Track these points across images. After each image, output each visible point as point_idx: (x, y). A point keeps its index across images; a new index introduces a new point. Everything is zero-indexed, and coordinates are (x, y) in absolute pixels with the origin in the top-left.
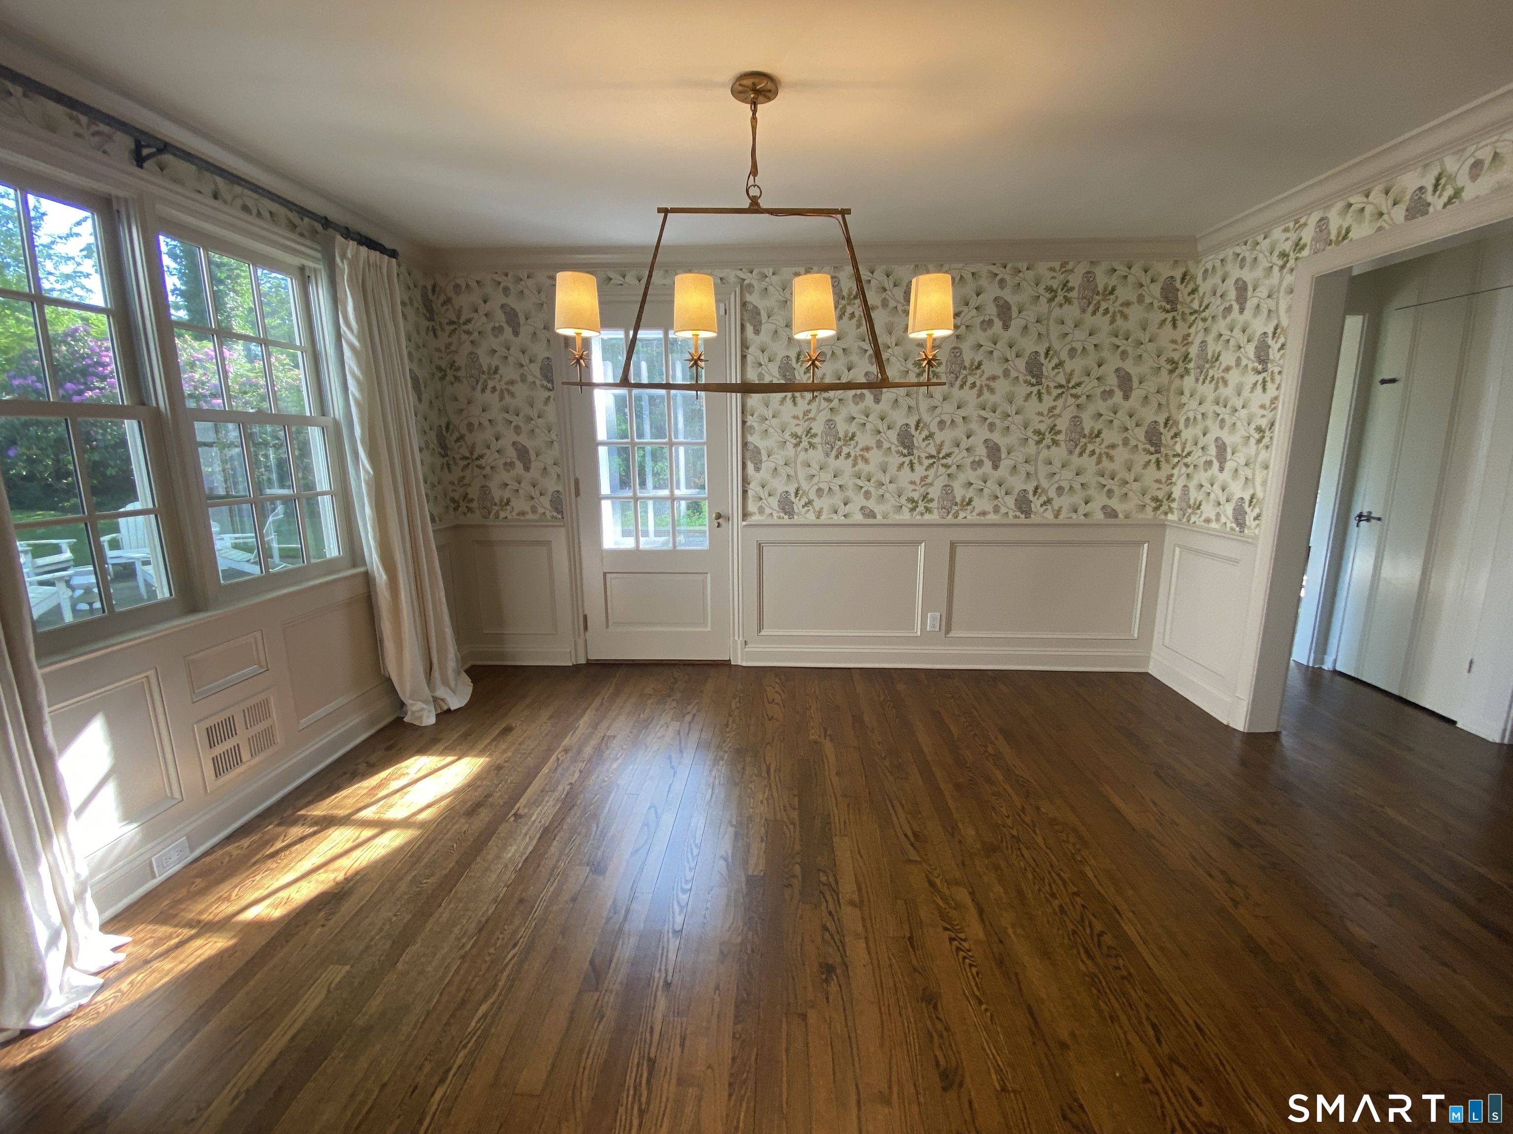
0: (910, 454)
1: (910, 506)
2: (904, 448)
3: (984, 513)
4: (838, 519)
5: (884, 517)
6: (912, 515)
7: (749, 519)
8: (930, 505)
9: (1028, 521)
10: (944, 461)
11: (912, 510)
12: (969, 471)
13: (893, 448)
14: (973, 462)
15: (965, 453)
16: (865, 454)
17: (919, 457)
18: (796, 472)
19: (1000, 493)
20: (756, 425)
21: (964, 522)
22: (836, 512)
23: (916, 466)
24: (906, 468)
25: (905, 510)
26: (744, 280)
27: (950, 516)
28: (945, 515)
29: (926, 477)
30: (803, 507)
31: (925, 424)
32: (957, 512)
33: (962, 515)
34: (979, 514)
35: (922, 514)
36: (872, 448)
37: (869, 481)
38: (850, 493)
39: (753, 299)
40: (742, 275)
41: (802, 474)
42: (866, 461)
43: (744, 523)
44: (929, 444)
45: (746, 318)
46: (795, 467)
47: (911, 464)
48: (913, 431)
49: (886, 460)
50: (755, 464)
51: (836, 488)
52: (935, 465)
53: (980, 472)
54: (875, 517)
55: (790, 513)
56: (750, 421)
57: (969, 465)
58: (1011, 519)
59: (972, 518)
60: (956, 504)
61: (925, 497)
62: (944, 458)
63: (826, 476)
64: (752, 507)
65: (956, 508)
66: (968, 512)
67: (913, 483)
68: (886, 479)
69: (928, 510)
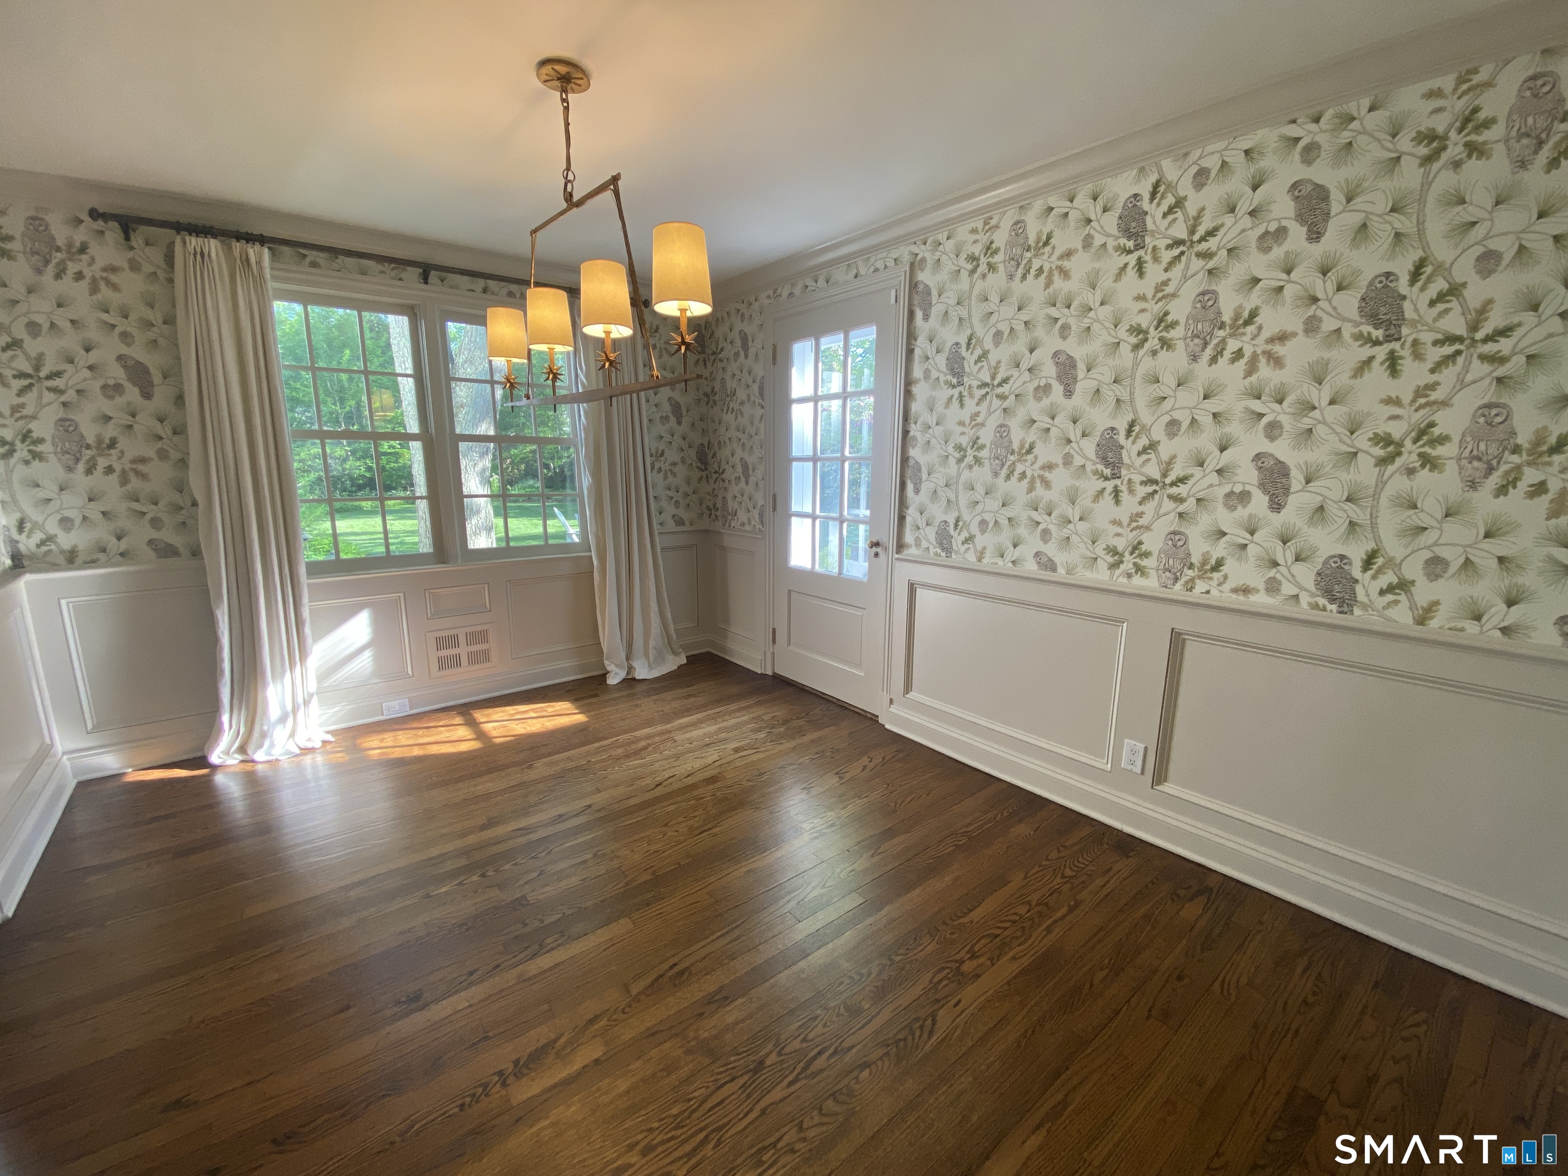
0: (1116, 476)
1: (1110, 560)
2: (1107, 466)
3: (1246, 590)
4: (1003, 565)
5: (1069, 572)
6: (1112, 576)
7: (906, 552)
8: (1144, 562)
9: (1343, 620)
10: (1174, 490)
11: (1114, 566)
12: (1220, 508)
13: (1090, 467)
14: (1229, 495)
15: (1214, 478)
16: (1047, 474)
17: (1130, 481)
18: (957, 497)
19: (1284, 555)
20: (918, 435)
21: (1204, 600)
22: (1002, 556)
23: (1124, 496)
24: (1108, 498)
25: (1102, 565)
26: (917, 255)
27: (1178, 586)
28: (1170, 582)
29: (1140, 515)
30: (963, 543)
31: (1143, 427)
32: (1192, 580)
33: (1200, 586)
34: (1235, 591)
35: (1129, 576)
36: (1058, 466)
37: (1050, 514)
38: (1022, 531)
39: (923, 277)
40: (915, 249)
41: (964, 499)
42: (1047, 484)
43: (897, 556)
44: (1148, 460)
45: (916, 303)
46: (957, 489)
47: (1116, 492)
48: (1121, 439)
49: (1077, 484)
50: (915, 484)
51: (1004, 522)
52: (1156, 497)
53: (1242, 513)
54: (1054, 569)
55: (948, 550)
56: (914, 431)
57: (1221, 500)
58: (1304, 608)
59: (1221, 595)
60: (1191, 566)
61: (1135, 548)
62: (1173, 484)
63: (992, 504)
64: (909, 538)
65: (1190, 573)
66: (1214, 583)
67: (1117, 523)
68: (1074, 513)
69: (1140, 570)
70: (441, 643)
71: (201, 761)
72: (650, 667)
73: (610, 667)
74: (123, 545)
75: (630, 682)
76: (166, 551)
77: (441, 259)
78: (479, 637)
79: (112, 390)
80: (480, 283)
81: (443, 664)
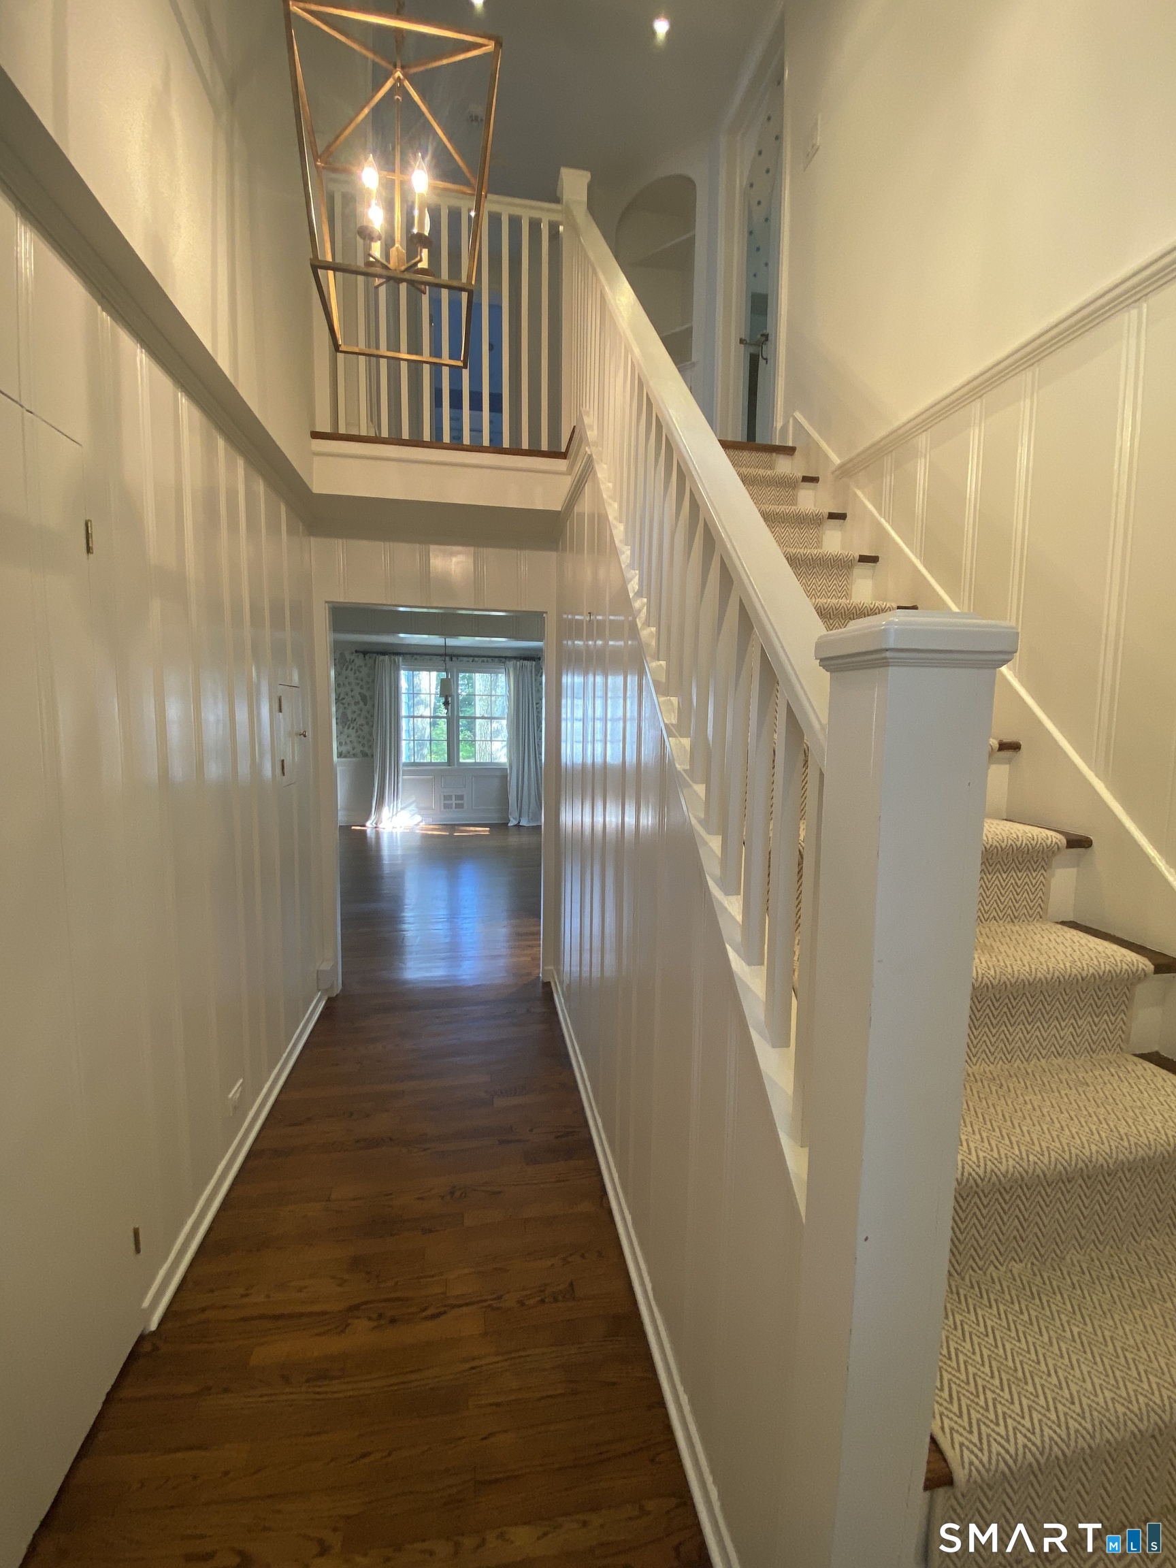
70: (446, 798)
71: (364, 826)
72: (529, 821)
73: (511, 819)
74: (354, 752)
75: (518, 826)
76: (365, 755)
77: (456, 652)
78: (460, 797)
79: (357, 703)
80: (471, 659)
81: (446, 806)
